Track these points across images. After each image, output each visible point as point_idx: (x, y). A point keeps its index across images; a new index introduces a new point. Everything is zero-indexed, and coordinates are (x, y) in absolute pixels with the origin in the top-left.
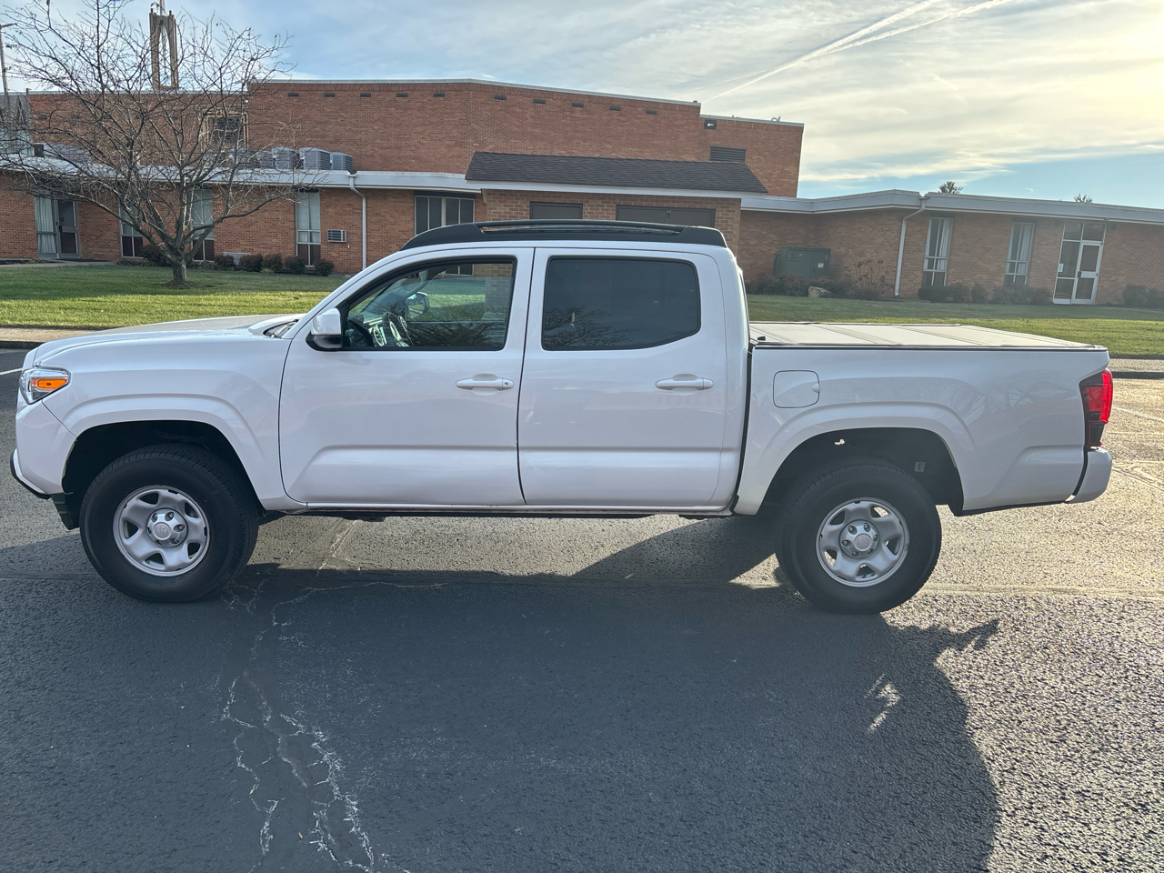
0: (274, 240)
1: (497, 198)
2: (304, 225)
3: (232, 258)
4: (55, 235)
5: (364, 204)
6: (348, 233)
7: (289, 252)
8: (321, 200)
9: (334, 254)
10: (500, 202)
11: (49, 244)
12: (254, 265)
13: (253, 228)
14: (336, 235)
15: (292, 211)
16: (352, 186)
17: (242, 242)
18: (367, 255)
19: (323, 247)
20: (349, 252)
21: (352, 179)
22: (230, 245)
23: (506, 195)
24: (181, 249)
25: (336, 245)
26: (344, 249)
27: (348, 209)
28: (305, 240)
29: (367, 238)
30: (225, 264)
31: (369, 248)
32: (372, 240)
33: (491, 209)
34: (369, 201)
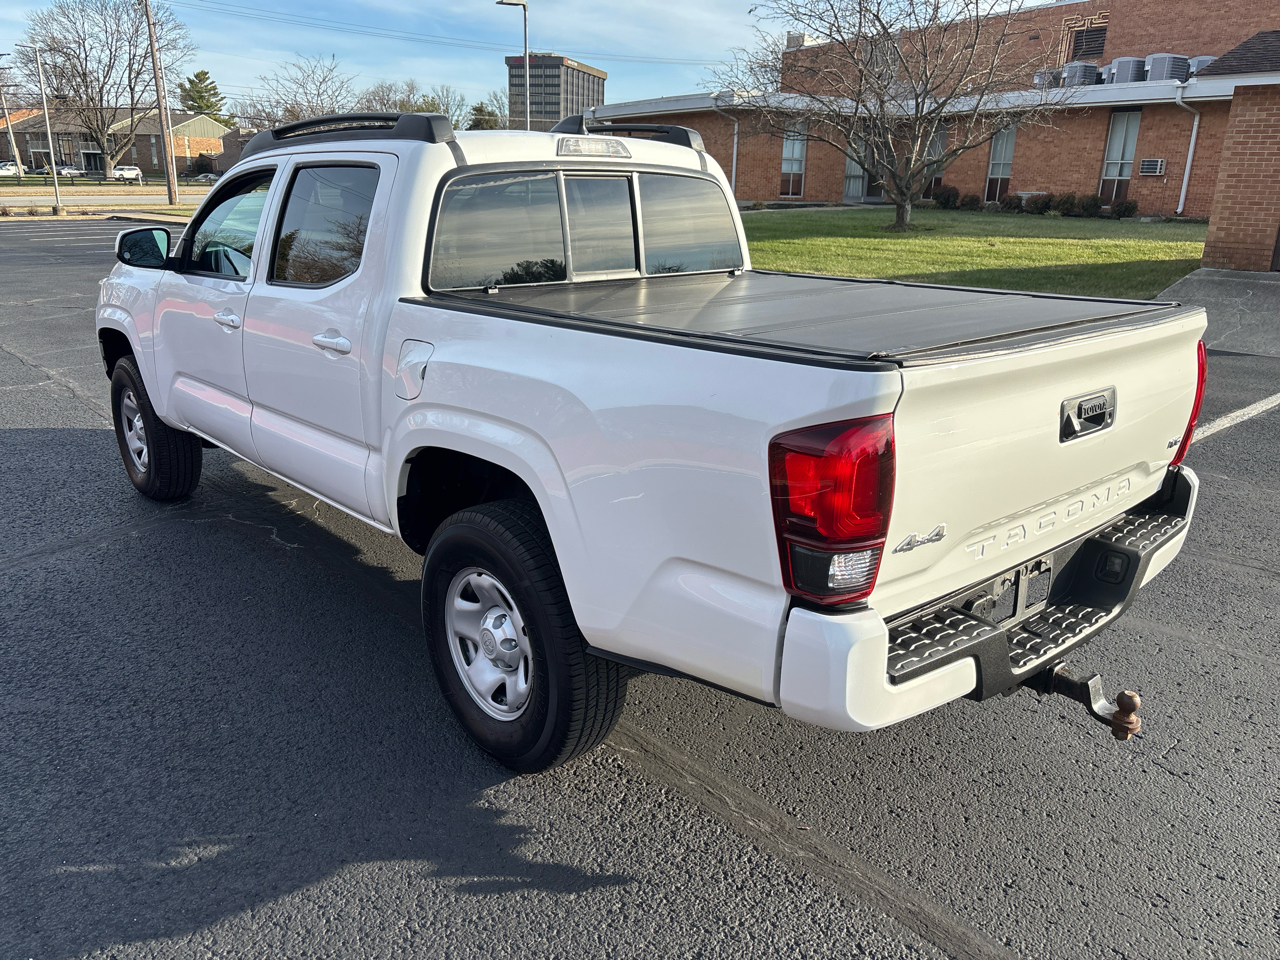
0: (1075, 176)
1: (1249, 99)
2: (1115, 155)
3: (1020, 199)
4: (863, 178)
5: (1196, 123)
6: (1168, 163)
7: (1090, 189)
8: (1142, 121)
9: (1145, 192)
10: (1253, 105)
11: (856, 188)
12: (1041, 207)
13: (1055, 161)
14: (1152, 165)
15: (1104, 137)
16: (1178, 100)
17: (1039, 179)
18: (1187, 191)
19: (1132, 182)
20: (1165, 188)
21: (1180, 90)
22: (1025, 184)
23: (1265, 93)
24: (908, 188)
25: (1149, 179)
26: (1159, 184)
27: (1174, 131)
28: (1113, 174)
29: (1192, 169)
30: (1013, 206)
31: (1192, 182)
32: (1199, 172)
33: (1236, 116)
34: (1205, 119)
